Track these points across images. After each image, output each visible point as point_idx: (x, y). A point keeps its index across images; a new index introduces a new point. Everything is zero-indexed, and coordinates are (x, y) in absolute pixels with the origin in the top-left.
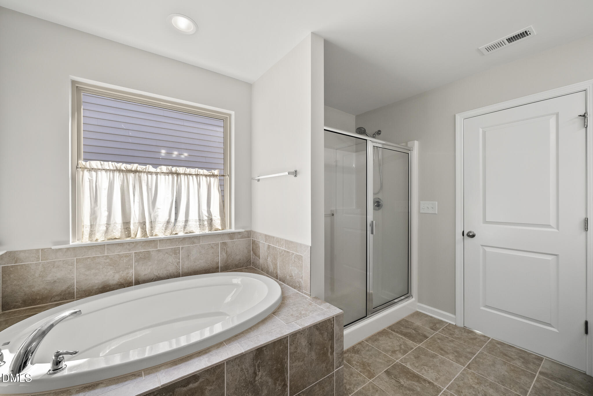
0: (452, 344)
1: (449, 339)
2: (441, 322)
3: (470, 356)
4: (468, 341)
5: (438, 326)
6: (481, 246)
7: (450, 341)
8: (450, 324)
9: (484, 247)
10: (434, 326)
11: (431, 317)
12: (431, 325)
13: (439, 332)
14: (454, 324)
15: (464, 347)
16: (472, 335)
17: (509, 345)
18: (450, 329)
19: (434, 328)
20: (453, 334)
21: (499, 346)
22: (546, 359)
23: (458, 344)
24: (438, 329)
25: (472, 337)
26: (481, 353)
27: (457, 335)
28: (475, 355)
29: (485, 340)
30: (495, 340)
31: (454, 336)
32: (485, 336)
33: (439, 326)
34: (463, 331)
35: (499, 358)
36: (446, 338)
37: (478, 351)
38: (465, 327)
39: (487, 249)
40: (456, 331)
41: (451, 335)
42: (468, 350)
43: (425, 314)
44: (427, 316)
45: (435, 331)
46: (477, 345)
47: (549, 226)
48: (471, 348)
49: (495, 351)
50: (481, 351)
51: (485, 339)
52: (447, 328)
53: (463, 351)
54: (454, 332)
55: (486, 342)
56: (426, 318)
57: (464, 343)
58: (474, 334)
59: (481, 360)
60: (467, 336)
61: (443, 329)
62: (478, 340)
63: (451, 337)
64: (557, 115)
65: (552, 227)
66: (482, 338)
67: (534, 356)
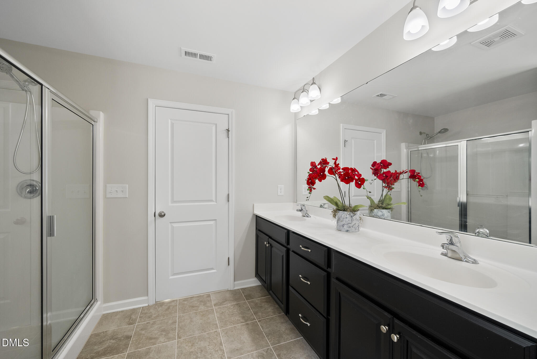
0: (156, 327)
1: (151, 323)
2: (134, 311)
3: (175, 326)
4: (165, 313)
5: (133, 317)
6: (169, 223)
7: (153, 324)
8: (143, 307)
9: (172, 224)
10: (130, 319)
11: (122, 311)
12: (127, 320)
13: (139, 322)
14: (147, 305)
15: (166, 321)
16: (165, 306)
17: (191, 297)
18: (145, 312)
19: (131, 322)
20: (151, 316)
21: (186, 303)
22: (211, 294)
23: (160, 322)
24: (135, 320)
25: (166, 307)
26: (180, 317)
27: (155, 314)
28: (176, 322)
29: (175, 305)
30: (181, 299)
31: (153, 317)
32: (174, 301)
33: (135, 316)
34: (157, 307)
35: (191, 313)
36: (148, 324)
37: (177, 317)
38: (156, 303)
39: (175, 225)
40: (152, 311)
41: (150, 318)
42: (170, 322)
43: (114, 313)
44: (117, 313)
45: (134, 324)
46: (173, 312)
47: (211, 201)
48: (171, 318)
49: (186, 309)
50: (178, 316)
51: (175, 303)
52: (143, 314)
53: (167, 326)
54: (151, 313)
55: (177, 305)
56: (118, 317)
57: (164, 318)
58: (166, 304)
59: (183, 324)
60: (162, 310)
61: (140, 317)
62: (171, 308)
63: (151, 320)
64: (216, 125)
65: (214, 202)
66: (173, 304)
67: (205, 296)
